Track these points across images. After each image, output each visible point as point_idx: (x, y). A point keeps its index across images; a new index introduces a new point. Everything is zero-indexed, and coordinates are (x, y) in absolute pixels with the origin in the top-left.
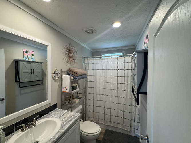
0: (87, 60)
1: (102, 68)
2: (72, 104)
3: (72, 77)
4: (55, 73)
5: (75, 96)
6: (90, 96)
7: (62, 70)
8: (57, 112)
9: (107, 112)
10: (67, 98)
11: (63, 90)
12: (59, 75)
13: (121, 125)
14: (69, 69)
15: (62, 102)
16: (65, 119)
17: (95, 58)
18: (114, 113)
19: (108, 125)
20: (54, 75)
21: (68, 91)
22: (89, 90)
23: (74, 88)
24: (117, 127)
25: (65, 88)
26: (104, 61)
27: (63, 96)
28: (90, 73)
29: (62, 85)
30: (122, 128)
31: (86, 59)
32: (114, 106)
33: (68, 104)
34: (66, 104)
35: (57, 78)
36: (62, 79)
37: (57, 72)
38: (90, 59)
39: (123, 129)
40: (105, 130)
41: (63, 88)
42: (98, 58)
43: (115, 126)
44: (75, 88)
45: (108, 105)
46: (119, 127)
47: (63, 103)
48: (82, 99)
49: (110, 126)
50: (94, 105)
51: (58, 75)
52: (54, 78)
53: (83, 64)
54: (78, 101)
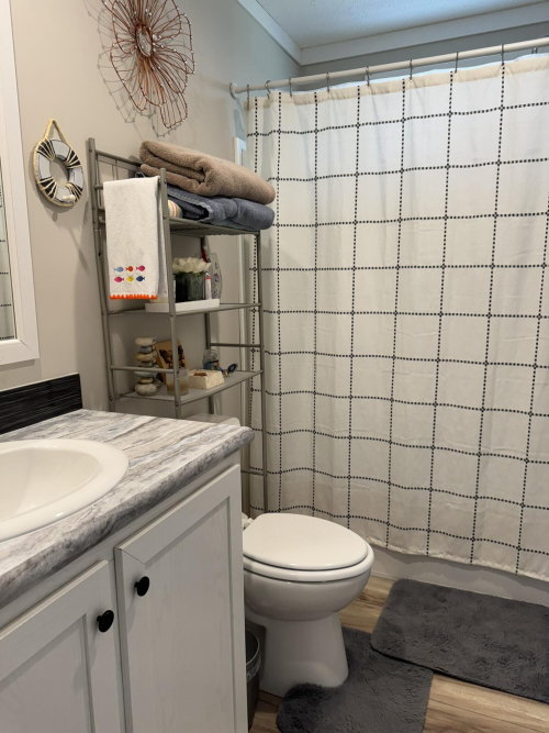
0: (267, 106)
1: (382, 161)
2: (184, 388)
3: (172, 206)
4: (46, 149)
5: (194, 350)
6: (291, 373)
7: (99, 147)
8: (85, 423)
9: (412, 468)
10: (144, 350)
11: (116, 290)
12: (80, 177)
13: (499, 550)
14: (147, 150)
15: (110, 371)
17: (329, 83)
18: (455, 473)
19: (412, 551)
20: (45, 168)
23: (185, 287)
24: (471, 567)
25: (124, 275)
26: (390, 107)
27: (116, 340)
29: (101, 254)
30: (506, 568)
31: (262, 100)
32: (459, 429)
33: (151, 388)
34: (142, 388)
35: (63, 193)
36: (102, 212)
37: (60, 150)
38: (285, 95)
39: (515, 576)
40: (390, 585)
41: (112, 274)
42: (353, 85)
43: (458, 559)
44: (193, 288)
45: (413, 426)
46: (489, 564)
47: (121, 383)
48: (236, 376)
49: (427, 558)
50: (321, 427)
51: (68, 171)
52: (45, 190)
53: (240, 144)
54: (214, 380)
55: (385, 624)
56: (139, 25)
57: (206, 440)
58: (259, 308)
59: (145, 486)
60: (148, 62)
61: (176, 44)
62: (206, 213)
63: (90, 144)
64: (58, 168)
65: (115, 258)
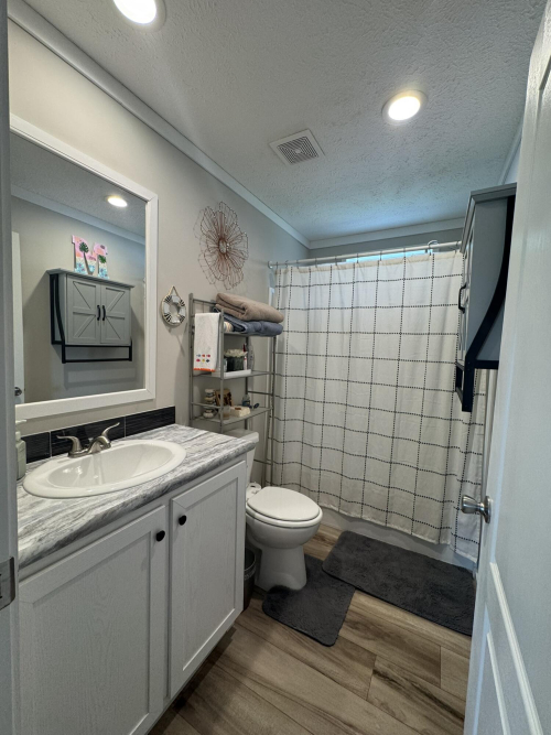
0: (285, 273)
1: (342, 303)
2: (226, 416)
3: (227, 325)
4: (168, 300)
5: (237, 395)
6: (290, 409)
7: (195, 297)
8: (173, 432)
9: (354, 467)
10: (208, 395)
11: (197, 365)
12: (184, 312)
13: (402, 520)
14: (219, 297)
15: (191, 405)
16: (197, 448)
17: (316, 263)
18: (377, 472)
19: (353, 515)
20: (167, 308)
21: (211, 366)
22: (289, 387)
23: (232, 364)
24: (385, 528)
25: (201, 358)
26: (347, 276)
27: (196, 389)
28: (293, 322)
29: (192, 347)
30: (406, 531)
31: (283, 270)
32: (380, 447)
33: (211, 415)
34: (206, 415)
35: (175, 320)
36: (193, 327)
37: (175, 300)
38: (295, 268)
39: (411, 536)
40: (339, 534)
41: (196, 358)
42: (328, 265)
43: (379, 523)
44: (236, 365)
45: (356, 443)
46: (396, 527)
47: (196, 411)
48: (259, 410)
49: (361, 520)
50: (306, 440)
51: (178, 309)
52: (166, 319)
53: (271, 290)
54: (245, 412)
55: (332, 556)
56: (221, 239)
57: (227, 447)
58: (274, 374)
59: (189, 470)
60: (224, 255)
61: (240, 246)
62: (244, 329)
63: (191, 295)
64: (174, 308)
65: (197, 351)
